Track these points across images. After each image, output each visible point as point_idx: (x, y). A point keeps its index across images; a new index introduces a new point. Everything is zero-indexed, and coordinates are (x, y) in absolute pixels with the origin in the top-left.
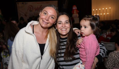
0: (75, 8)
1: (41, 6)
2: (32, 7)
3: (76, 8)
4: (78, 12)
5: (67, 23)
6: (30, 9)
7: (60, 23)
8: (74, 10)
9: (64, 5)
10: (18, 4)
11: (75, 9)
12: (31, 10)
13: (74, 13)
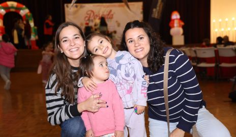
0: (176, 16)
1: (111, 11)
2: (92, 14)
3: (178, 17)
4: (182, 24)
5: (76, 38)
6: (90, 17)
7: (66, 41)
8: (174, 20)
9: (154, 10)
10: (67, 6)
11: (177, 19)
12: (91, 19)
13: (173, 27)
